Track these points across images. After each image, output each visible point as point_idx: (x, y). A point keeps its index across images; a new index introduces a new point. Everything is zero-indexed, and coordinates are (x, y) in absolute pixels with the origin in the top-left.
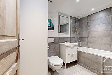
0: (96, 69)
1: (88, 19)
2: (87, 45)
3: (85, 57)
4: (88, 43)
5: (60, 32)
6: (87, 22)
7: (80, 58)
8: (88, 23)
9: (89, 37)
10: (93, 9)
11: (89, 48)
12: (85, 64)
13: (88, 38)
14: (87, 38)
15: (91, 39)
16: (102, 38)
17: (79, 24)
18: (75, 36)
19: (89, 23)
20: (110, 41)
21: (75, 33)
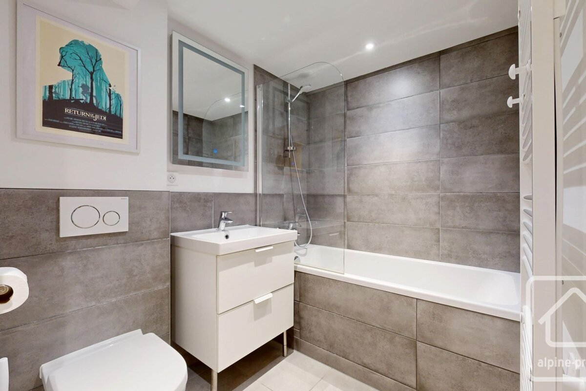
0: (382, 367)
1: (346, 100)
2: (342, 234)
3: (330, 308)
4: (348, 223)
5: (181, 156)
6: (345, 115)
7: (305, 314)
8: (348, 122)
9: (349, 190)
10: (370, 47)
11: (349, 247)
12: (331, 347)
13: (349, 198)
14: (344, 196)
15: (361, 201)
16: (404, 199)
17: (305, 119)
18: (283, 187)
19: (352, 119)
20: (436, 210)
21: (281, 169)
